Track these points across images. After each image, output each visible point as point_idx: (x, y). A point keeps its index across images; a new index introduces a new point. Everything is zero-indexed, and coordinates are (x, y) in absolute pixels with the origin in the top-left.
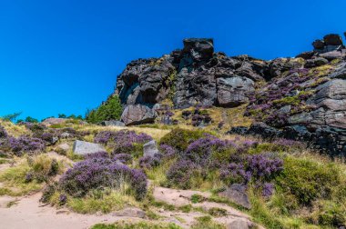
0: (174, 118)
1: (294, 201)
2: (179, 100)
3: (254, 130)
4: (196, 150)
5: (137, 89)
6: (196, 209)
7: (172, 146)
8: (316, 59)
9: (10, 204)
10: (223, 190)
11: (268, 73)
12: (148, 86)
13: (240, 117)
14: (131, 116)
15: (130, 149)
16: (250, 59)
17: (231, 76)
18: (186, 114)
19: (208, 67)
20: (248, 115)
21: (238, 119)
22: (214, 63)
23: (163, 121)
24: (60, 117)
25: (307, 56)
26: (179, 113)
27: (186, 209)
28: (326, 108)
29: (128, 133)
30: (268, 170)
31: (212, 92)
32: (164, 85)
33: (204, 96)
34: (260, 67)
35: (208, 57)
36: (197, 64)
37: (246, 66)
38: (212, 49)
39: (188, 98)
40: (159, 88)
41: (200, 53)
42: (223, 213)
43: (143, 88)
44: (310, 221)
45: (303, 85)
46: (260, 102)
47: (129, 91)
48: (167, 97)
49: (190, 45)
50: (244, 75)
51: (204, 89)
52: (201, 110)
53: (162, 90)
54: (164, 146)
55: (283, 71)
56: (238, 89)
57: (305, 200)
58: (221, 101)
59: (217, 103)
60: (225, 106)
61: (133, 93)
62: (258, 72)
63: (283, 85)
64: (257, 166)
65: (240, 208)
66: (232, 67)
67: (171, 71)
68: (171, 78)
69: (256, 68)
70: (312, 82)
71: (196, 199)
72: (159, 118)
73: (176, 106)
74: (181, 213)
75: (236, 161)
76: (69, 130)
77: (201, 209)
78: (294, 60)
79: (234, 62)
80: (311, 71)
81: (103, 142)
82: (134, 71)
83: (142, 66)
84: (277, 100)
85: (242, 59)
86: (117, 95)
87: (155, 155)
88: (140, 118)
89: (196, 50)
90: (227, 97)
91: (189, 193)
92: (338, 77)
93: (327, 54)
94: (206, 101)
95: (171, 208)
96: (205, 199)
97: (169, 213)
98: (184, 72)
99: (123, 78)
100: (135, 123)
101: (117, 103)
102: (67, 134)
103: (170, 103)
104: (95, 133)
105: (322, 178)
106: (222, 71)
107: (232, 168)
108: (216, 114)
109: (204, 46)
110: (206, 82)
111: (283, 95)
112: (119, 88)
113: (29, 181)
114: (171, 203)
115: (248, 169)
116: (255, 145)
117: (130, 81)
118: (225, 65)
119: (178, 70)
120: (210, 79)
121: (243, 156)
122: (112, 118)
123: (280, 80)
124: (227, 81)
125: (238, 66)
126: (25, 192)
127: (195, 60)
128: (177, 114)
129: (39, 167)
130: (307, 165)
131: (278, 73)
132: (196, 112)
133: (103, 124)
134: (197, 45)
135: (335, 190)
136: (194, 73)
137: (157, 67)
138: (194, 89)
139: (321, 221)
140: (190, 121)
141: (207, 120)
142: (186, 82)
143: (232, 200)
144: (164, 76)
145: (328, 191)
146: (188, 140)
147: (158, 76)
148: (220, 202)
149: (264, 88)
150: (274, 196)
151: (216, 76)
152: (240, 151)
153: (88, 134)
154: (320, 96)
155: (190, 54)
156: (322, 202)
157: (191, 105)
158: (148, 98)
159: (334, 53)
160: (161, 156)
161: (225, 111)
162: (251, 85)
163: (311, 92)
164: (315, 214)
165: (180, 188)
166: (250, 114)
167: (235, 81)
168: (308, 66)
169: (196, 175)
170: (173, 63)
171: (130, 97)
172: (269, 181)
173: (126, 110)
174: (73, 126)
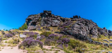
0: (41, 29)
1: (72, 48)
2: (42, 24)
3: (61, 33)
4: (51, 37)
5: (31, 22)
6: (53, 50)
7: (44, 35)
8: (73, 19)
9: (12, 48)
10: (58, 46)
11: (63, 20)
12: (34, 21)
13: (57, 29)
14: (30, 28)
15: (33, 36)
16: (60, 17)
17: (55, 20)
18: (44, 28)
19: (50, 17)
20: (58, 29)
21: (56, 30)
22: (51, 16)
23: (38, 29)
24: (13, 29)
25: (72, 18)
26: (42, 27)
27: (51, 50)
28: (74, 29)
29: (31, 32)
30: (67, 41)
31: (50, 23)
32: (38, 21)
33: (48, 24)
34: (62, 19)
35: (50, 15)
36: (47, 16)
37: (59, 18)
38: (51, 13)
39: (44, 24)
40: (37, 21)
41: (48, 14)
42: (59, 51)
43: (33, 21)
44: (74, 51)
45: (70, 24)
46: (61, 26)
47: (29, 22)
48: (39, 24)
49: (45, 12)
50: (58, 20)
51: (49, 22)
52: (48, 27)
53: (38, 22)
54: (42, 35)
55: (67, 20)
56: (57, 23)
57: (74, 47)
58: (52, 25)
59: (51, 26)
60: (53, 27)
61: (30, 23)
62: (61, 20)
63: (66, 23)
64: (65, 41)
65: (62, 49)
66: (56, 18)
67: (40, 18)
68: (40, 19)
69: (61, 19)
70: (72, 24)
71: (53, 48)
72: (37, 29)
73: (41, 26)
74: (50, 51)
75: (60, 39)
76: (17, 32)
77: (54, 50)
78: (69, 19)
79: (56, 17)
80: (72, 22)
81: (25, 34)
82: (30, 18)
83: (32, 16)
84: (65, 27)
85: (58, 16)
86: (26, 23)
87: (40, 38)
88: (32, 29)
89: (47, 13)
90: (54, 24)
91: (51, 47)
92: (77, 24)
93: (75, 19)
94: (49, 25)
95: (47, 50)
96: (55, 48)
97: (47, 51)
98: (43, 18)
99: (27, 19)
100: (31, 30)
101: (26, 25)
102: (16, 33)
103: (40, 25)
104: (23, 32)
105: (77, 43)
106: (53, 18)
107: (59, 41)
108: (51, 28)
109: (49, 12)
110: (49, 21)
111: (66, 26)
112: (26, 22)
113: (14, 43)
114: (47, 49)
115: (63, 41)
116: (63, 36)
117: (29, 20)
118: (54, 17)
119: (42, 17)
120: (50, 20)
121: (61, 38)
122: (25, 29)
123: (66, 22)
124: (54, 21)
125: (57, 18)
126: (14, 46)
127: (46, 15)
128: (42, 28)
129: (15, 40)
130: (74, 41)
131: (66, 21)
132: (46, 27)
133: (24, 30)
134: (47, 12)
135: (79, 45)
136: (46, 18)
137: (36, 16)
138: (46, 22)
139: (76, 51)
140: (45, 30)
141: (49, 30)
142: (44, 20)
143: (60, 48)
144: (38, 18)
145: (78, 45)
146: (48, 34)
147: (37, 19)
148: (57, 48)
149: (62, 24)
150: (68, 47)
151: (52, 20)
152: (60, 37)
153: (21, 33)
154: (73, 27)
155: (45, 14)
156: (77, 48)
157: (45, 26)
158: (34, 24)
159: (77, 19)
160: (42, 38)
161: (53, 28)
162: (60, 22)
163: (72, 26)
164: (75, 50)
165: (48, 45)
166: (59, 29)
167: (56, 21)
168: (72, 20)
169: (52, 42)
170: (41, 16)
171: (29, 24)
172: (67, 44)
173: (29, 27)
174: (17, 31)
